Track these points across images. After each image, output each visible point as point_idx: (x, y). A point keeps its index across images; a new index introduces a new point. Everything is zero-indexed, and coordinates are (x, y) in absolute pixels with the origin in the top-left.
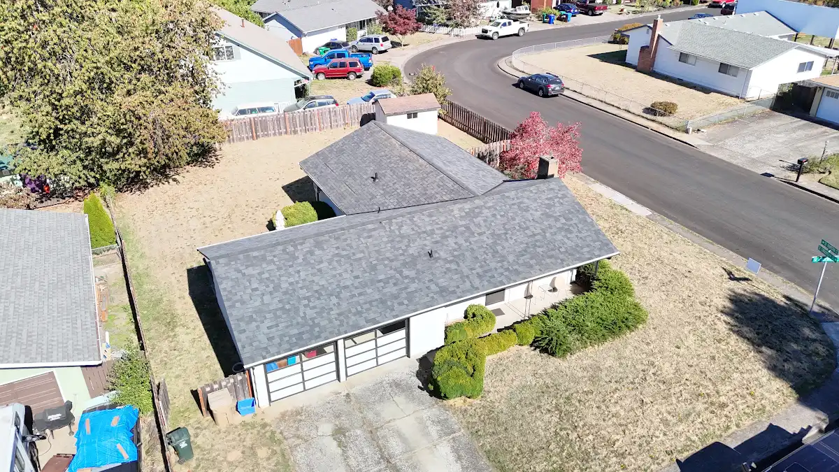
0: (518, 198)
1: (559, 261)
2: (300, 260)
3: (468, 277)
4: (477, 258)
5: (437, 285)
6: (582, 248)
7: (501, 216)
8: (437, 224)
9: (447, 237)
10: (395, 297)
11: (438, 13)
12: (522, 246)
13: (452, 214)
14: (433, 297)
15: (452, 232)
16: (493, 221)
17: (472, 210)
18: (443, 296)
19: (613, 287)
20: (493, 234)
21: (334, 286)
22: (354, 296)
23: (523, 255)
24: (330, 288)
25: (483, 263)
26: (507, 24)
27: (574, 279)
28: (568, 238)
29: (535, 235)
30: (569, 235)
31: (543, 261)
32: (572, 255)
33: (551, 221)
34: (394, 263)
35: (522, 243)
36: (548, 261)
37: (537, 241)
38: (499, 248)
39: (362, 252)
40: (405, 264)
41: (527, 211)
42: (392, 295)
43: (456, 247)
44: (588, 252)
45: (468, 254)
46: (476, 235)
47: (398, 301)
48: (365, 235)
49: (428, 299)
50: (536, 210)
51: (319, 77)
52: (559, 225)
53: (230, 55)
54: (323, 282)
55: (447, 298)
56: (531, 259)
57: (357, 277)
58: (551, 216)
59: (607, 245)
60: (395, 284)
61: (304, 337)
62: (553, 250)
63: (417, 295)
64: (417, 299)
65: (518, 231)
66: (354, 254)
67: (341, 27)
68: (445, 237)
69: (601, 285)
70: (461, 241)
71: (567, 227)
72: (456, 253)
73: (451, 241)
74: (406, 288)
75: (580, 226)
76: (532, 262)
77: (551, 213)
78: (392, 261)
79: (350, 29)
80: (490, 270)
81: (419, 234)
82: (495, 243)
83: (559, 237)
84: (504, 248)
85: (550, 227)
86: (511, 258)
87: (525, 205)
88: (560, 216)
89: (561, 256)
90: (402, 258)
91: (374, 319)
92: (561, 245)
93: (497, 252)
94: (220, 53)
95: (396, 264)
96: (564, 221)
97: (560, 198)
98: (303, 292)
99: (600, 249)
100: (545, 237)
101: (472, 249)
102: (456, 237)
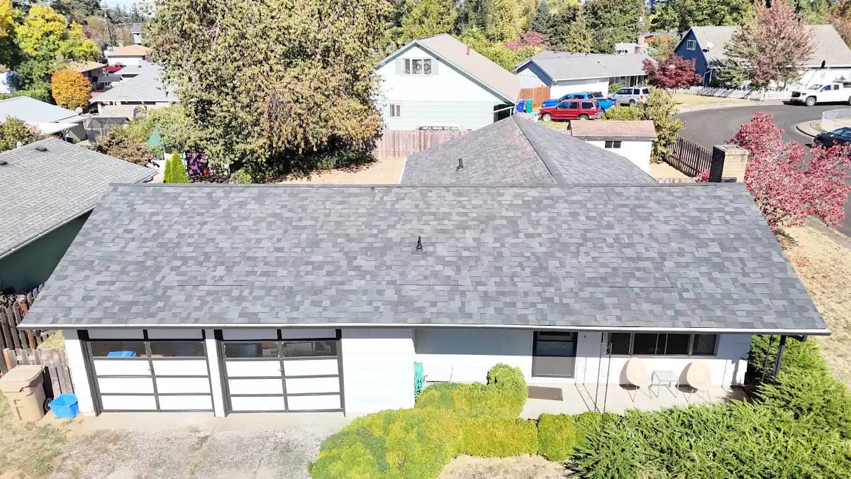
0: (637, 198)
1: (671, 313)
2: (220, 210)
3: (463, 294)
4: (500, 268)
5: (398, 292)
6: (736, 302)
7: (588, 218)
8: (464, 207)
9: (468, 227)
10: (316, 291)
11: (733, 73)
12: (602, 270)
13: (499, 198)
14: (377, 308)
15: (482, 222)
16: (565, 222)
17: (538, 201)
18: (396, 312)
19: (805, 406)
20: (553, 241)
21: (237, 254)
22: (254, 273)
23: (597, 285)
24: (228, 255)
25: (507, 279)
26: (832, 87)
27: (741, 379)
28: (711, 279)
29: (640, 258)
30: (716, 275)
31: (634, 306)
32: (704, 308)
33: (689, 245)
34: (351, 245)
35: (604, 265)
36: (646, 307)
37: (638, 269)
38: (553, 264)
39: (316, 219)
40: (368, 250)
41: (645, 219)
42: (313, 287)
43: (474, 244)
44: (749, 313)
45: (486, 260)
46: (521, 235)
47: (316, 298)
48: (338, 198)
49: (367, 308)
50: (667, 223)
51: (544, 118)
52: (702, 253)
53: (428, 69)
54: (226, 245)
55: (404, 316)
56: (609, 295)
57: (280, 250)
58: (692, 237)
59: (802, 309)
60: (329, 274)
61: (134, 309)
62: (665, 290)
63: (353, 297)
64: (348, 304)
65: (611, 246)
66: (300, 219)
67: (603, 80)
68: (463, 227)
69: (777, 393)
70: (489, 238)
71: (719, 260)
72: (466, 253)
73: (469, 236)
74: (342, 283)
75: (751, 264)
76: (607, 301)
77: (696, 232)
78: (350, 240)
79: (615, 84)
80: (515, 293)
81: (423, 213)
82: (549, 255)
83: (693, 273)
84: (562, 265)
85: (681, 253)
86: (569, 284)
87: (645, 210)
88: (713, 240)
89: (680, 306)
90: (371, 240)
91: (256, 314)
92: (690, 286)
93: (546, 269)
94: (418, 67)
95: (355, 246)
96: (717, 249)
97: (727, 213)
98: (187, 251)
99: (779, 314)
100: (659, 267)
101: (500, 255)
102: (483, 231)
